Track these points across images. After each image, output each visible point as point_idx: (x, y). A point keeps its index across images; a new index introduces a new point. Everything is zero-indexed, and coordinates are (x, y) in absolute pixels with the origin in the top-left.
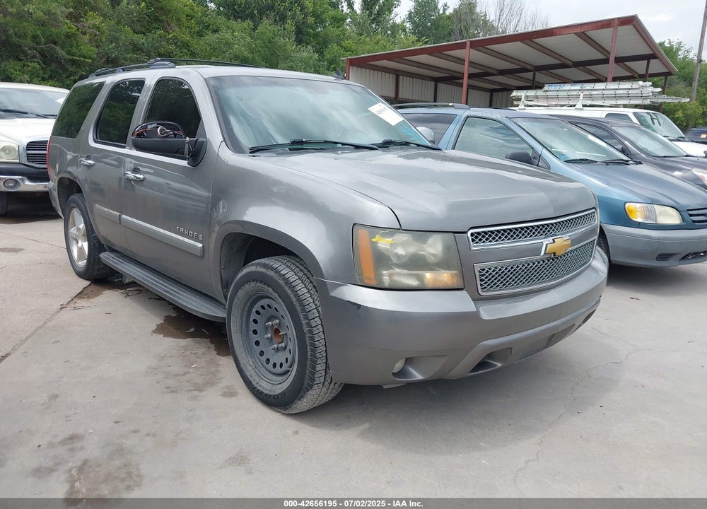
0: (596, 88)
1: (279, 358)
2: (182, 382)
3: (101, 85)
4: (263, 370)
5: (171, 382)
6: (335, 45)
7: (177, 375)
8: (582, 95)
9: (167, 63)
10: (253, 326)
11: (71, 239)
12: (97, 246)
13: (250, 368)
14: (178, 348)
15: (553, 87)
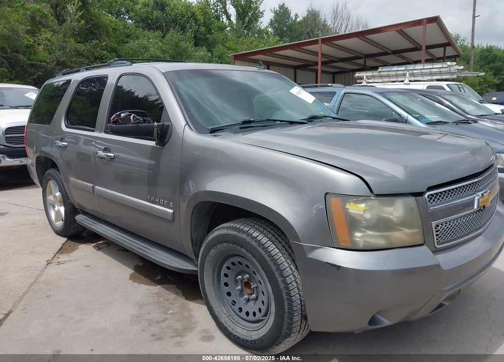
0: (416, 68)
1: (252, 307)
2: (164, 328)
3: (69, 82)
4: (236, 317)
5: (154, 329)
6: (220, 46)
7: (158, 322)
8: (408, 73)
9: (125, 62)
10: (224, 280)
11: (48, 205)
12: (72, 210)
13: (224, 316)
14: (152, 296)
15: (385, 69)
